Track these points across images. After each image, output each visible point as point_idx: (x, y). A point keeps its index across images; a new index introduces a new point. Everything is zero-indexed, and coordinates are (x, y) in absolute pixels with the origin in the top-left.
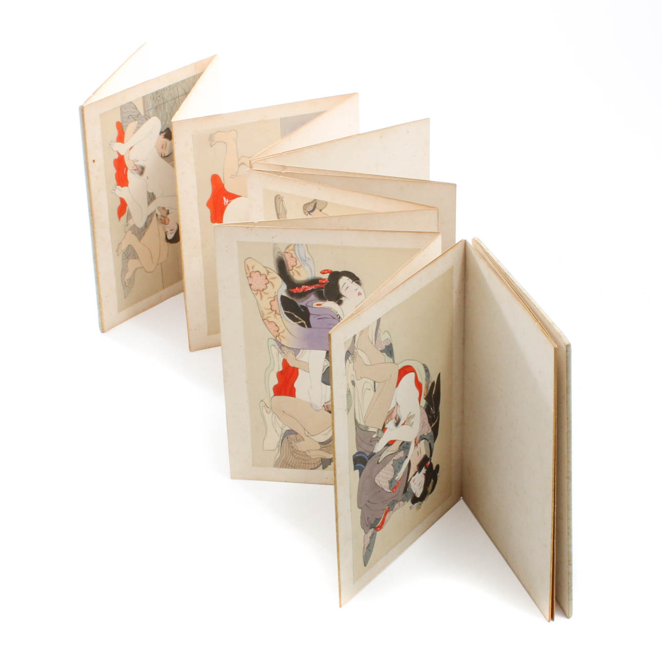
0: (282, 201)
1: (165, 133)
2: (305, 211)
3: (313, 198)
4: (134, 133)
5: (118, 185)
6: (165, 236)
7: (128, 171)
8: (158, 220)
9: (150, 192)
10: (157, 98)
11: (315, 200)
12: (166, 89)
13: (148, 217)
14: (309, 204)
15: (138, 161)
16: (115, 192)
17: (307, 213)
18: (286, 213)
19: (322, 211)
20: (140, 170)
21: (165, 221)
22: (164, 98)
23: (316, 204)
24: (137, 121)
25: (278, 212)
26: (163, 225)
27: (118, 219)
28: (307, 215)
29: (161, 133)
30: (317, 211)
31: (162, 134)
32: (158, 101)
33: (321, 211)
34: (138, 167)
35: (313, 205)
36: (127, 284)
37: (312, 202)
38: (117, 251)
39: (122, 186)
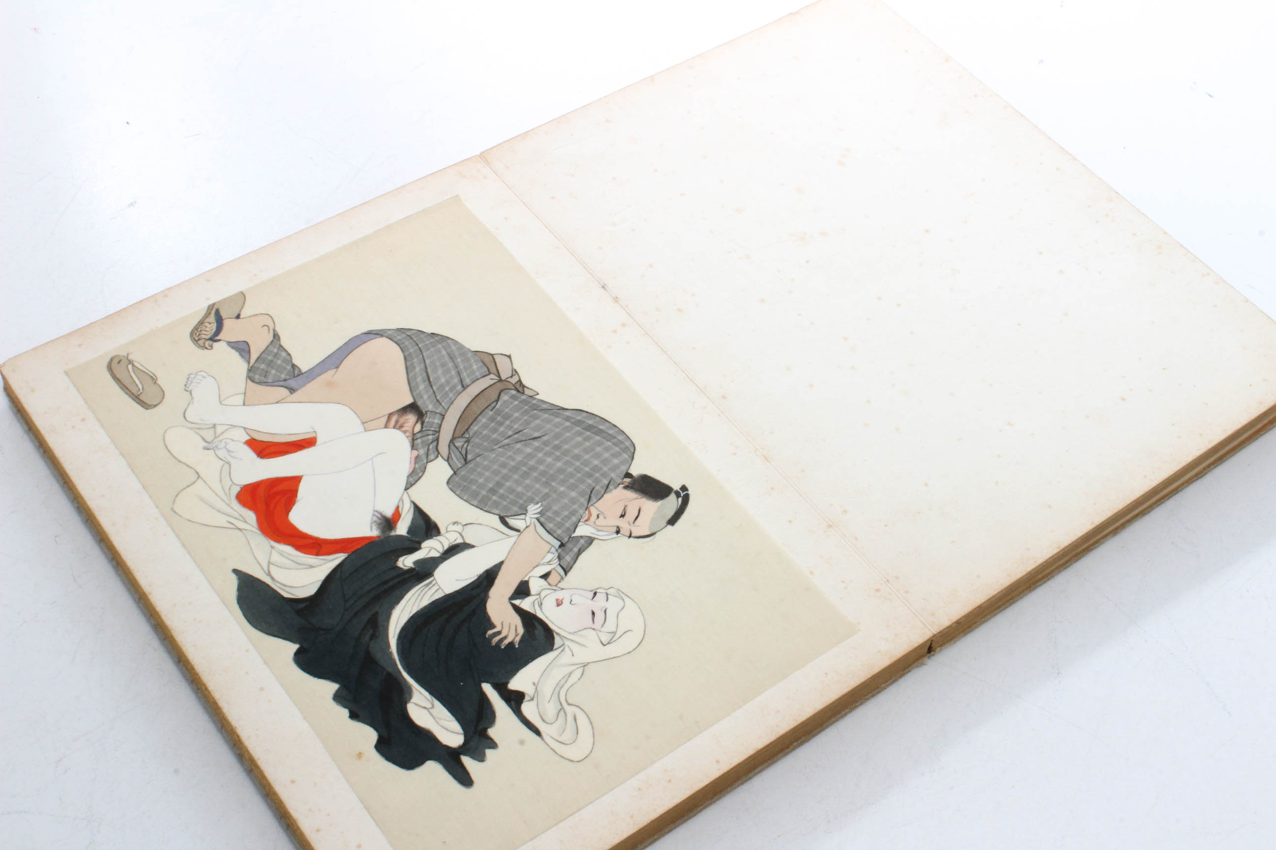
0: (131, 362)
2: (201, 342)
3: (203, 306)
11: (210, 307)
14: (201, 323)
17: (207, 343)
18: (154, 379)
19: (242, 316)
23: (218, 313)
25: (134, 391)
28: (211, 346)
30: (228, 324)
33: (238, 317)
35: (212, 318)
37: (208, 314)
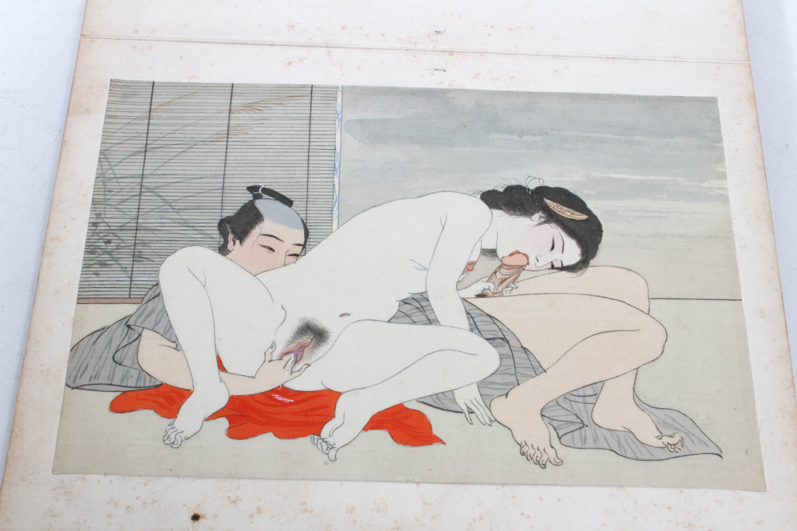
1: (231, 237)
4: (177, 348)
5: (319, 435)
6: (564, 273)
7: (288, 385)
8: (501, 295)
9: (393, 309)
10: (109, 253)
12: (99, 216)
13: (474, 327)
15: (273, 346)
16: (338, 446)
20: (306, 339)
21: (511, 267)
22: (121, 228)
24: (146, 333)
26: (524, 275)
27: (436, 447)
29: (223, 250)
31: (230, 246)
32: (118, 247)
34: (292, 346)
36: (673, 441)
38: (544, 466)
39: (331, 416)
